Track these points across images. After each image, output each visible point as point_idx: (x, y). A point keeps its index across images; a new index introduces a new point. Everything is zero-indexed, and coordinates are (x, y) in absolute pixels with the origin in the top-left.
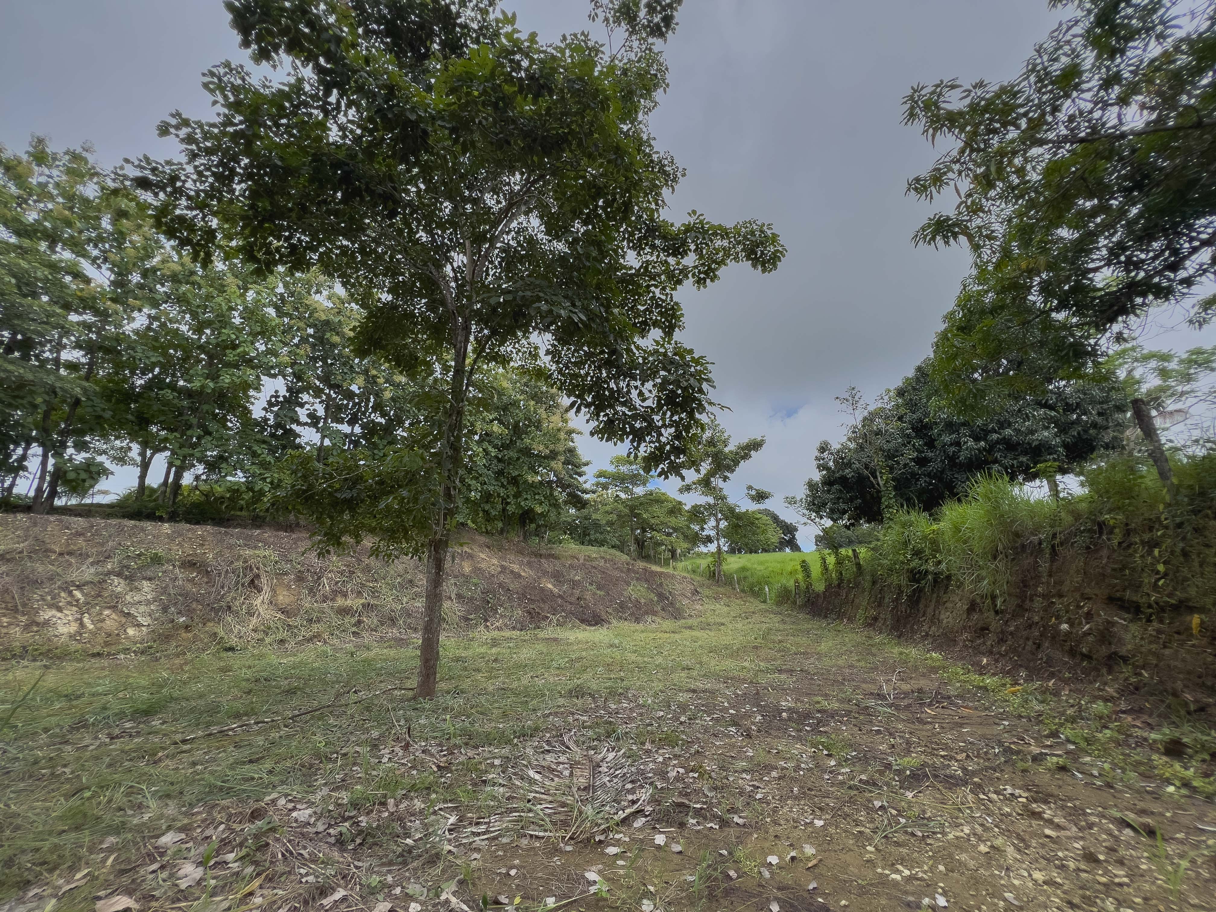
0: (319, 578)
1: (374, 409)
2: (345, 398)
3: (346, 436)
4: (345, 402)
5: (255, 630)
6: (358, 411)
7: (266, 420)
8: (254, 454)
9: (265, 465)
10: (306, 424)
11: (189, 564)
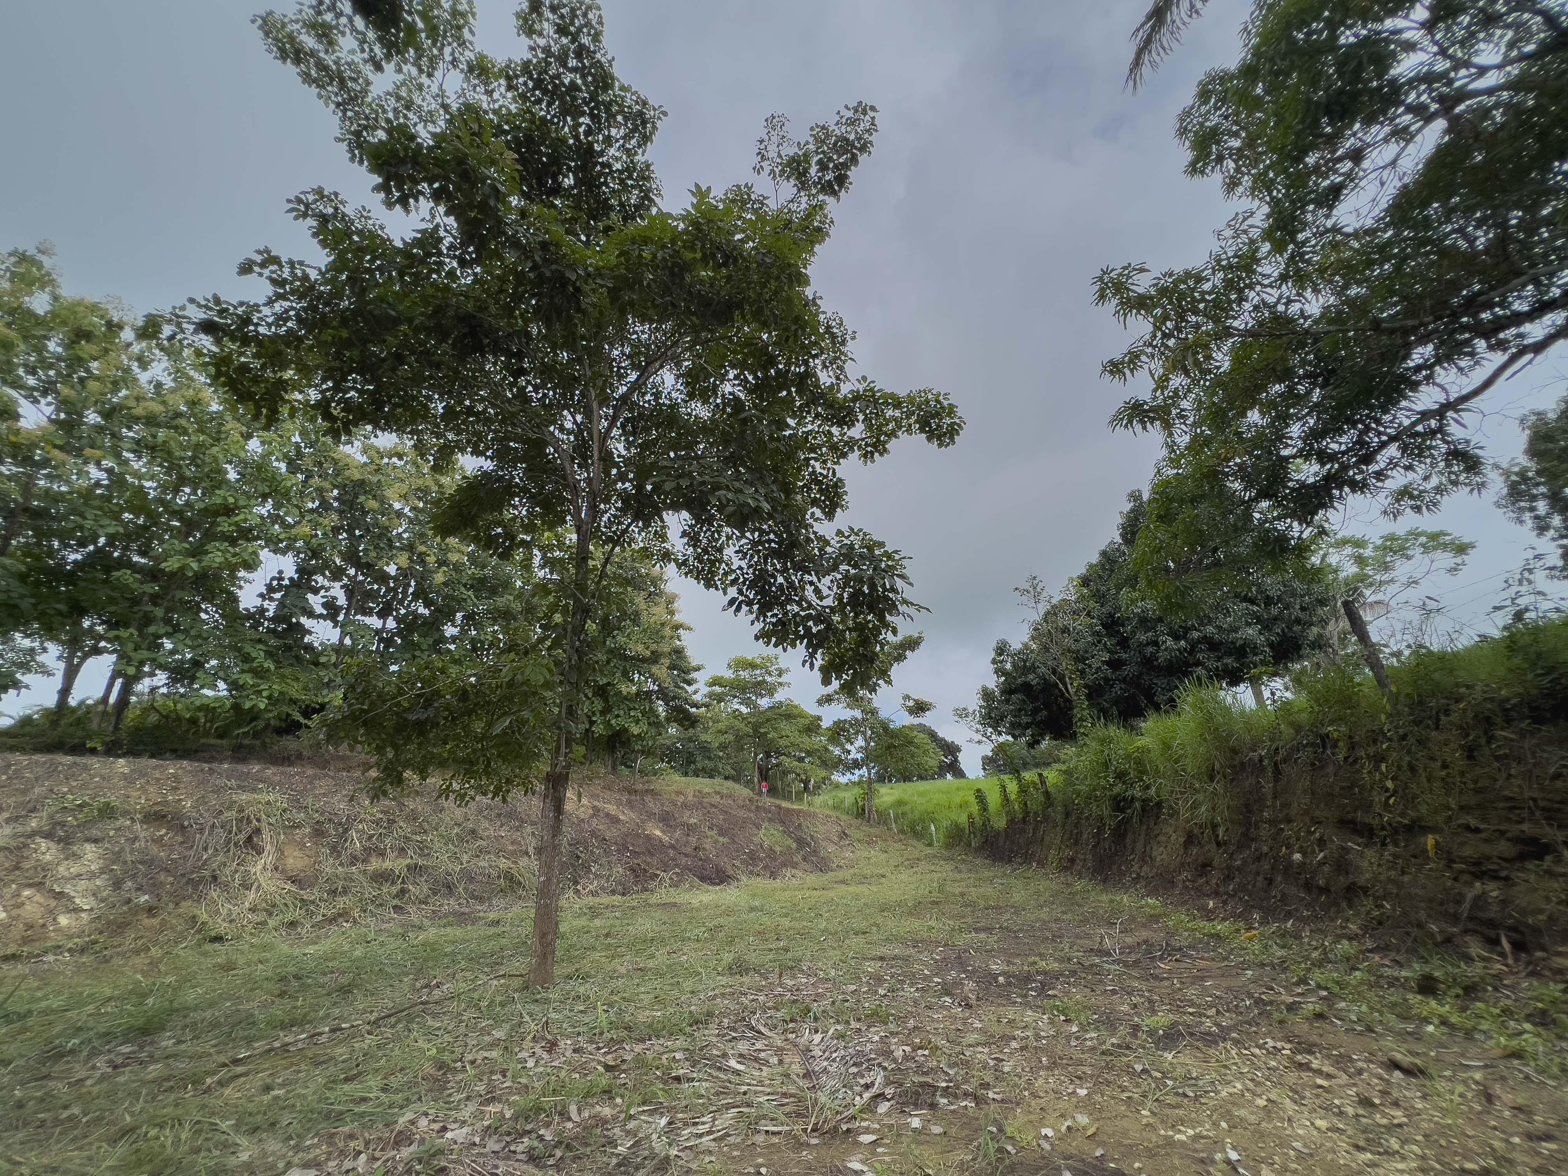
0: (346, 831)
1: (416, 596)
2: (376, 581)
3: (378, 632)
4: (376, 587)
5: (253, 910)
6: (393, 598)
7: (262, 611)
8: (247, 658)
9: (260, 673)
10: (321, 616)
11: (154, 817)
